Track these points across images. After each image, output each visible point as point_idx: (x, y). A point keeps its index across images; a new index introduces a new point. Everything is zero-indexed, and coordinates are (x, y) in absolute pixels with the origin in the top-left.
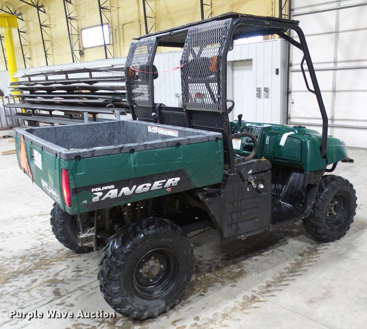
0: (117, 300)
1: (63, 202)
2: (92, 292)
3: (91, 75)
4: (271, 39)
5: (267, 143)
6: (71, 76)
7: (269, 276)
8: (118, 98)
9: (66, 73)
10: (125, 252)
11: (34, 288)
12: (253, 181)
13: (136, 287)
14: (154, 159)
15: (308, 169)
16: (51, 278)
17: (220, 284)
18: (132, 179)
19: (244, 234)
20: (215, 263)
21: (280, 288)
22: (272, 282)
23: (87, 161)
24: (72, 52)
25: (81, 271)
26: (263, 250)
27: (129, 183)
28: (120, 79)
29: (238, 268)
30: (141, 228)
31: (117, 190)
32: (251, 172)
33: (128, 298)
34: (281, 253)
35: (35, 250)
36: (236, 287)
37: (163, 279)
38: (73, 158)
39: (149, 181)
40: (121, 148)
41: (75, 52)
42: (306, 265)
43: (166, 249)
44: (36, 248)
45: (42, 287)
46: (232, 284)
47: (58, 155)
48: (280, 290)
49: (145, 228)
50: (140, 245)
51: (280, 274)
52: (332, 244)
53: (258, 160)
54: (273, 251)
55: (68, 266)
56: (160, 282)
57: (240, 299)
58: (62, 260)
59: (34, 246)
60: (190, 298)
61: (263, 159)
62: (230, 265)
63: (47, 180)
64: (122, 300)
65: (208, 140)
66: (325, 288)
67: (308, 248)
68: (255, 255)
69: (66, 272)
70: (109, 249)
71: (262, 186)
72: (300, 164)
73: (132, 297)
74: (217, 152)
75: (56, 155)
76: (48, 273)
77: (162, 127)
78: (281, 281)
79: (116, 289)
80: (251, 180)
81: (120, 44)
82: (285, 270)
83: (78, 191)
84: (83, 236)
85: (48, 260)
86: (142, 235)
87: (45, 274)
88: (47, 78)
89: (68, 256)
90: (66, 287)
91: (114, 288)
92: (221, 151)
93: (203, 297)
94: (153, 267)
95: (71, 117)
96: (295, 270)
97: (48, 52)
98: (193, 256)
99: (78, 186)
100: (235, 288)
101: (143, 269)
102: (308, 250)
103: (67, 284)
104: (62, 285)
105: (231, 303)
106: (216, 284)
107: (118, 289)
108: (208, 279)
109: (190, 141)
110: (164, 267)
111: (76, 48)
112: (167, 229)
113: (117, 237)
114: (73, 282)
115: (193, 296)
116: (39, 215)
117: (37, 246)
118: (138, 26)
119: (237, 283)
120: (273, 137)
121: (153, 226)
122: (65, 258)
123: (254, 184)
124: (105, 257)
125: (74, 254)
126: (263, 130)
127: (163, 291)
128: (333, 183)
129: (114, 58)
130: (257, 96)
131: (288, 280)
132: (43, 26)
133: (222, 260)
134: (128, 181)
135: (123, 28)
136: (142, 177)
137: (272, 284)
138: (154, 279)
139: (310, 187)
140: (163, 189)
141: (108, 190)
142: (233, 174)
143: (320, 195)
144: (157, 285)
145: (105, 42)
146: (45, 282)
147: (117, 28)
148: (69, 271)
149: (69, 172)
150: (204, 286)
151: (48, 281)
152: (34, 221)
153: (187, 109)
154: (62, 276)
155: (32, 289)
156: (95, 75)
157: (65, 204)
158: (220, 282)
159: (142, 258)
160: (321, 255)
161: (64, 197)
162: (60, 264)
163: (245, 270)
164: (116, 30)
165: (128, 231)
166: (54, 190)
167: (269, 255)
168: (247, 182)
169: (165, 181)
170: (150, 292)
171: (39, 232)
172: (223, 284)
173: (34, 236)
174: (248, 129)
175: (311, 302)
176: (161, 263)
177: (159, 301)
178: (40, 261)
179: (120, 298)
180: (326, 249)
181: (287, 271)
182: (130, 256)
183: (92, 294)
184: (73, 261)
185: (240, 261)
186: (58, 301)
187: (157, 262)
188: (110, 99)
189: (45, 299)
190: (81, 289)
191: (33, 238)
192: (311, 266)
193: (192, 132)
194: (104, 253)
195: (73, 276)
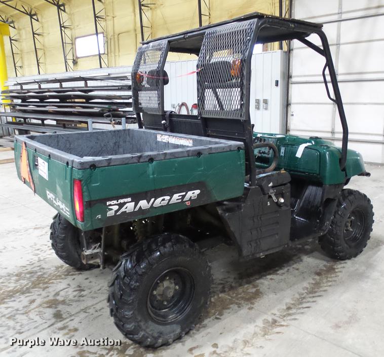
0: (130, 326)
1: (74, 217)
2: (96, 314)
3: (86, 84)
4: (271, 50)
5: (282, 154)
6: (65, 85)
7: (288, 297)
8: (115, 107)
9: (60, 81)
10: (140, 272)
11: (33, 309)
12: (273, 194)
13: (150, 311)
14: (174, 170)
15: (327, 182)
16: (51, 298)
17: (236, 306)
18: (149, 191)
19: (263, 251)
20: (227, 282)
21: (302, 311)
22: (293, 304)
23: (102, 171)
24: (65, 61)
25: (84, 291)
26: (277, 268)
27: (146, 196)
28: (117, 88)
29: (252, 288)
30: (157, 245)
31: (134, 203)
32: (271, 185)
33: (142, 324)
34: (297, 271)
35: (32, 266)
36: (253, 309)
37: (178, 302)
38: (88, 167)
39: (168, 194)
40: (140, 157)
41: (68, 61)
42: (325, 285)
43: (182, 268)
44: (32, 264)
45: (41, 309)
46: (249, 306)
47: (70, 163)
48: (302, 313)
49: (162, 245)
50: (156, 265)
51: (299, 295)
52: (349, 262)
53: (277, 172)
54: (288, 270)
55: (69, 285)
56: (175, 305)
57: (260, 323)
58: (62, 279)
59: (30, 262)
60: (206, 322)
61: (283, 171)
62: (245, 285)
63: (54, 191)
64: (135, 326)
65: (230, 150)
66: (349, 311)
67: (325, 266)
68: (270, 274)
69: (67, 292)
70: (121, 268)
71: (282, 200)
72: (318, 177)
73: (146, 322)
74: (239, 163)
75: (67, 163)
76: (46, 293)
77: (174, 136)
78: (301, 303)
79: (129, 314)
80: (272, 193)
81: (115, 53)
82: (304, 290)
83: (93, 204)
84: (88, 252)
85: (47, 278)
86: (158, 253)
87: (44, 293)
88: (40, 86)
89: (68, 274)
90: (68, 309)
91: (127, 313)
92: (243, 161)
93: (219, 320)
94: (168, 288)
95: (64, 127)
96: (314, 291)
97: (40, 61)
98: (210, 277)
99: (93, 199)
100: (253, 311)
101: (157, 290)
102: (325, 269)
103: (69, 305)
104: (64, 306)
105: (251, 328)
106: (231, 306)
107: (132, 314)
108: (222, 301)
109: (211, 150)
110: (179, 288)
111: (70, 57)
112: (185, 246)
113: (130, 255)
114: (74, 303)
115: (208, 320)
116: (35, 229)
117: (34, 262)
118: (134, 36)
119: (255, 305)
120: (289, 148)
121: (170, 243)
122: (65, 275)
123: (274, 198)
124: (117, 278)
125: (75, 272)
126: (277, 141)
127: (178, 314)
128: (351, 198)
129: (108, 67)
130: (256, 108)
131: (308, 302)
132: (35, 34)
133: (235, 278)
134: (146, 193)
135: (118, 37)
136: (161, 189)
137: (292, 306)
138: (169, 302)
139: (328, 201)
140: (183, 202)
141: (125, 203)
142: (254, 187)
143: (338, 210)
144: (171, 308)
145: (99, 51)
146: (44, 303)
147: (112, 37)
148: (70, 290)
149: (82, 182)
150: (219, 308)
151: (47, 302)
152: (29, 234)
153: (203, 116)
154: (62, 296)
155: (30, 311)
156: (91, 84)
157: (77, 219)
158: (236, 303)
159: (158, 278)
160: (339, 274)
161: (75, 211)
162: (60, 282)
163: (261, 290)
164: (111, 39)
165: (142, 249)
166: (62, 202)
167: (284, 273)
168: (267, 195)
169: (184, 193)
170: (165, 316)
171: (34, 247)
172: (239, 306)
173: (30, 251)
174: (260, 139)
175: (337, 326)
176: (176, 284)
177: (174, 326)
178: (38, 280)
179: (133, 324)
180: (344, 267)
181: (306, 291)
182: (146, 277)
183: (97, 317)
184: (74, 279)
185: (254, 280)
186: (60, 325)
187: (171, 283)
188: (106, 108)
189: (46, 323)
190: (84, 310)
191: (28, 253)
192: (330, 286)
193: (210, 141)
194: (114, 273)
195: (75, 297)
